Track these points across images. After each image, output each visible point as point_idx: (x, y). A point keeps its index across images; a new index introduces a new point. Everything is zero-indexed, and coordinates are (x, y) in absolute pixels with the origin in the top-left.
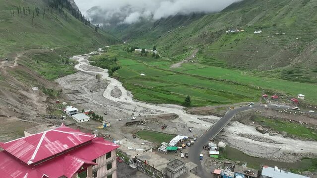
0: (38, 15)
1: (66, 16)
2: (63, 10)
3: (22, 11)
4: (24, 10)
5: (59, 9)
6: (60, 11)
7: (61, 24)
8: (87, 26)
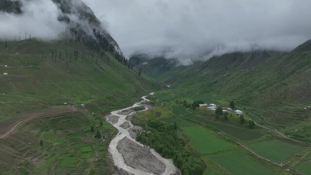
0: (76, 59)
1: (108, 59)
2: (106, 53)
3: (58, 54)
4: (61, 53)
5: (101, 52)
6: (102, 54)
7: (101, 68)
8: (130, 70)
